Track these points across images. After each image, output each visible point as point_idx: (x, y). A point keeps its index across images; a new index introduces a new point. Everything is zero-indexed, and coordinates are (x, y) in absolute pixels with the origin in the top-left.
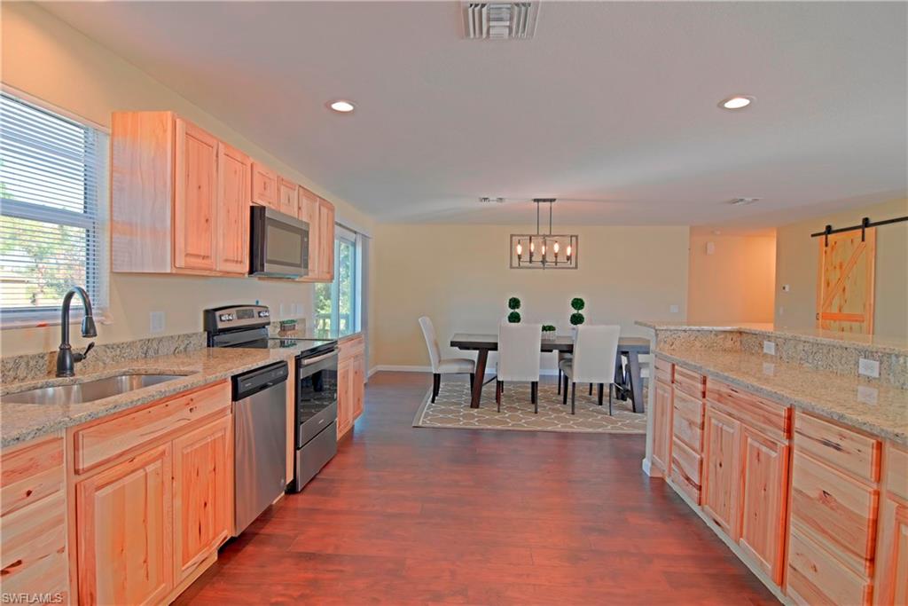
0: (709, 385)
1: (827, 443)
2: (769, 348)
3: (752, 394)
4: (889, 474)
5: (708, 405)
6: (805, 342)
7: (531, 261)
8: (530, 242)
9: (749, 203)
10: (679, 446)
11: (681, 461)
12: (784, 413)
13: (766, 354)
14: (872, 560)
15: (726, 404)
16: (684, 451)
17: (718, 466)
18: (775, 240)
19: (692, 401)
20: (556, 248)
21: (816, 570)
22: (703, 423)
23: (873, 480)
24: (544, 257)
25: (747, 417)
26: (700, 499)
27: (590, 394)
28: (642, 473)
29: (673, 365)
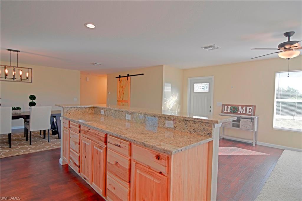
0: (81, 128)
1: (116, 145)
2: (102, 112)
3: (95, 130)
4: (133, 153)
5: (81, 135)
6: (112, 110)
7: (5, 78)
8: (5, 69)
9: (98, 65)
10: (72, 152)
11: (73, 158)
12: (104, 136)
13: (101, 114)
14: (130, 182)
15: (86, 134)
16: (74, 154)
17: (85, 158)
18: (106, 78)
19: (76, 134)
20: (21, 73)
21: (115, 189)
22: (80, 142)
23: (129, 156)
24: (14, 76)
25: (94, 139)
26: (79, 170)
27: (41, 134)
28: (59, 164)
29: (69, 121)
